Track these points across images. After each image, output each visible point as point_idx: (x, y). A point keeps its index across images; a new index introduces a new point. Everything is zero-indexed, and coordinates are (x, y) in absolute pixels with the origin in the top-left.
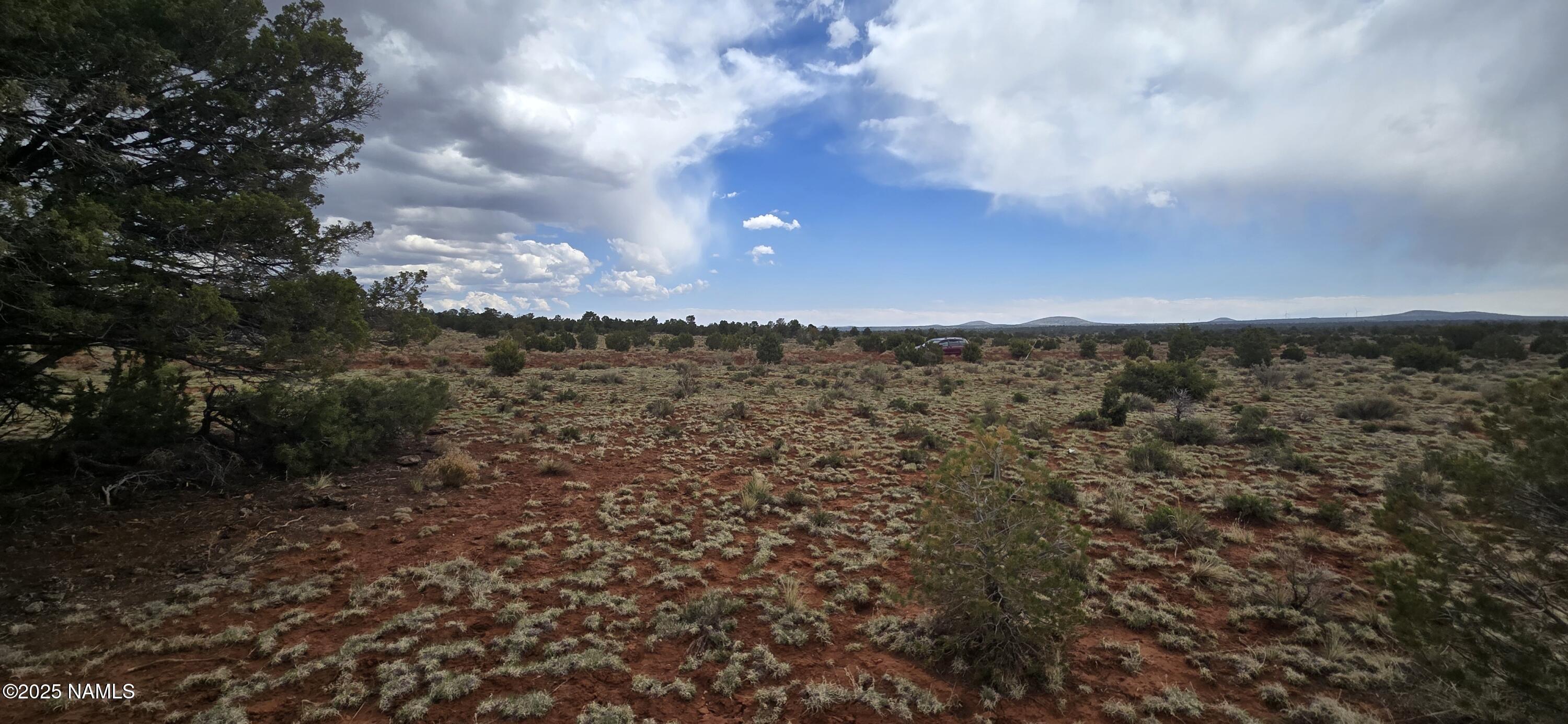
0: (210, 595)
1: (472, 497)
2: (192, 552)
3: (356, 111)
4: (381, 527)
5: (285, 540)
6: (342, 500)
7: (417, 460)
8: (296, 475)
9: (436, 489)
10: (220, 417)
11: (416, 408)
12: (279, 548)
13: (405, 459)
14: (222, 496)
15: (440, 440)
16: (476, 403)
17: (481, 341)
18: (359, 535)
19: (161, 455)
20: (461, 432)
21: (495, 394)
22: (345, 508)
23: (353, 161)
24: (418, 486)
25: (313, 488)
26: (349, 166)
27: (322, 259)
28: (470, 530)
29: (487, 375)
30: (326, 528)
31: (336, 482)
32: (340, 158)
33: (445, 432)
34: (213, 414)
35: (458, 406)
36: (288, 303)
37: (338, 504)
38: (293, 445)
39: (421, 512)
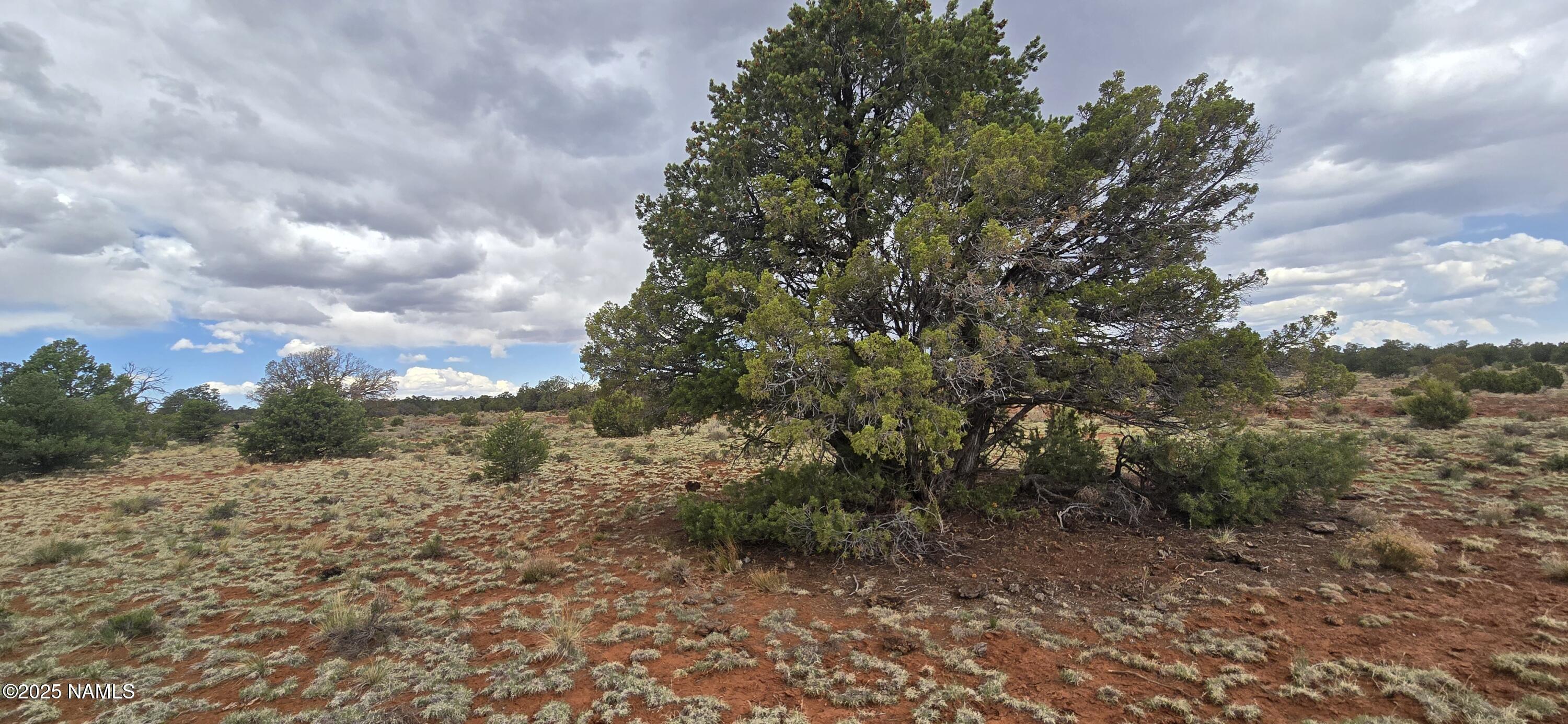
0: (1153, 625)
1: (1430, 590)
2: (1129, 582)
3: (1246, 162)
4: (1306, 599)
5: (1204, 590)
6: (1254, 560)
7: (1332, 528)
8: (1199, 525)
9: (1370, 569)
10: (1128, 464)
11: (1326, 469)
12: (1201, 596)
13: (1317, 525)
14: (1139, 535)
15: (1358, 508)
16: (1397, 464)
17: (1381, 382)
18: (1283, 603)
19: (1087, 491)
20: (1386, 501)
21: (1426, 453)
22: (1258, 569)
23: (1246, 213)
24: (1345, 562)
25: (1218, 542)
26: (1243, 218)
27: (1221, 316)
28: (1441, 635)
29: (1405, 427)
30: (1244, 587)
31: (1240, 539)
32: (1232, 213)
33: (1362, 498)
34: (1123, 460)
35: (1371, 465)
36: (1196, 362)
37: (1249, 564)
38: (1194, 496)
39: (1356, 594)
